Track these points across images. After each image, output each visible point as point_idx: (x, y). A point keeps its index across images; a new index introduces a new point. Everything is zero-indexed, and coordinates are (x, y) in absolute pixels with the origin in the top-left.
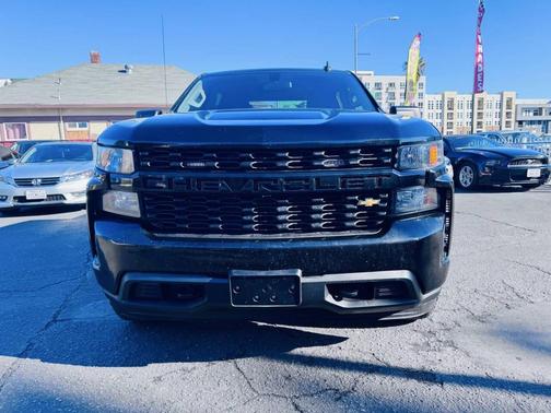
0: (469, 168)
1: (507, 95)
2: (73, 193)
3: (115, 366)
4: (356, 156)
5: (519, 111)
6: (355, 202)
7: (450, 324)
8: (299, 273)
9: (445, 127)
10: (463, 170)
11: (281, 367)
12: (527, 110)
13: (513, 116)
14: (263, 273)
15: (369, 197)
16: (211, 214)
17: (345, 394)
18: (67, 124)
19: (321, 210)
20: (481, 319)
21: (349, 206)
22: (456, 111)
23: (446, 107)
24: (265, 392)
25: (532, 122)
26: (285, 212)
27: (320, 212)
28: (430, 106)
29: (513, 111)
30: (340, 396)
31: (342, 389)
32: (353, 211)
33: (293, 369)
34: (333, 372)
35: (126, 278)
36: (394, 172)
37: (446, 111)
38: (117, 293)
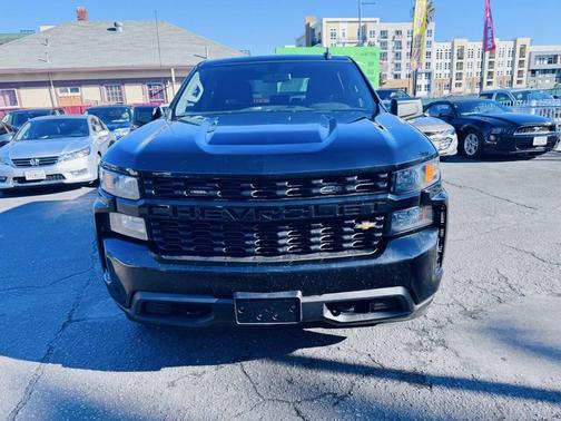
0: (474, 136)
1: (521, 41)
2: (72, 172)
3: (132, 370)
4: (353, 183)
5: (533, 59)
6: (352, 226)
7: (443, 321)
8: (299, 294)
9: (454, 78)
10: (468, 138)
11: (284, 370)
12: (541, 58)
13: (526, 64)
14: (265, 296)
15: (365, 220)
16: (215, 238)
17: (342, 398)
18: (58, 89)
19: (319, 233)
20: (472, 315)
21: (346, 229)
22: (466, 60)
23: (455, 56)
24: (270, 397)
25: (545, 71)
26: (286, 237)
27: (318, 235)
28: (439, 55)
29: (526, 59)
30: (338, 400)
31: (340, 394)
32: (350, 233)
33: (295, 371)
34: (332, 375)
35: (138, 297)
36: (390, 197)
37: (456, 61)
38: (130, 307)
